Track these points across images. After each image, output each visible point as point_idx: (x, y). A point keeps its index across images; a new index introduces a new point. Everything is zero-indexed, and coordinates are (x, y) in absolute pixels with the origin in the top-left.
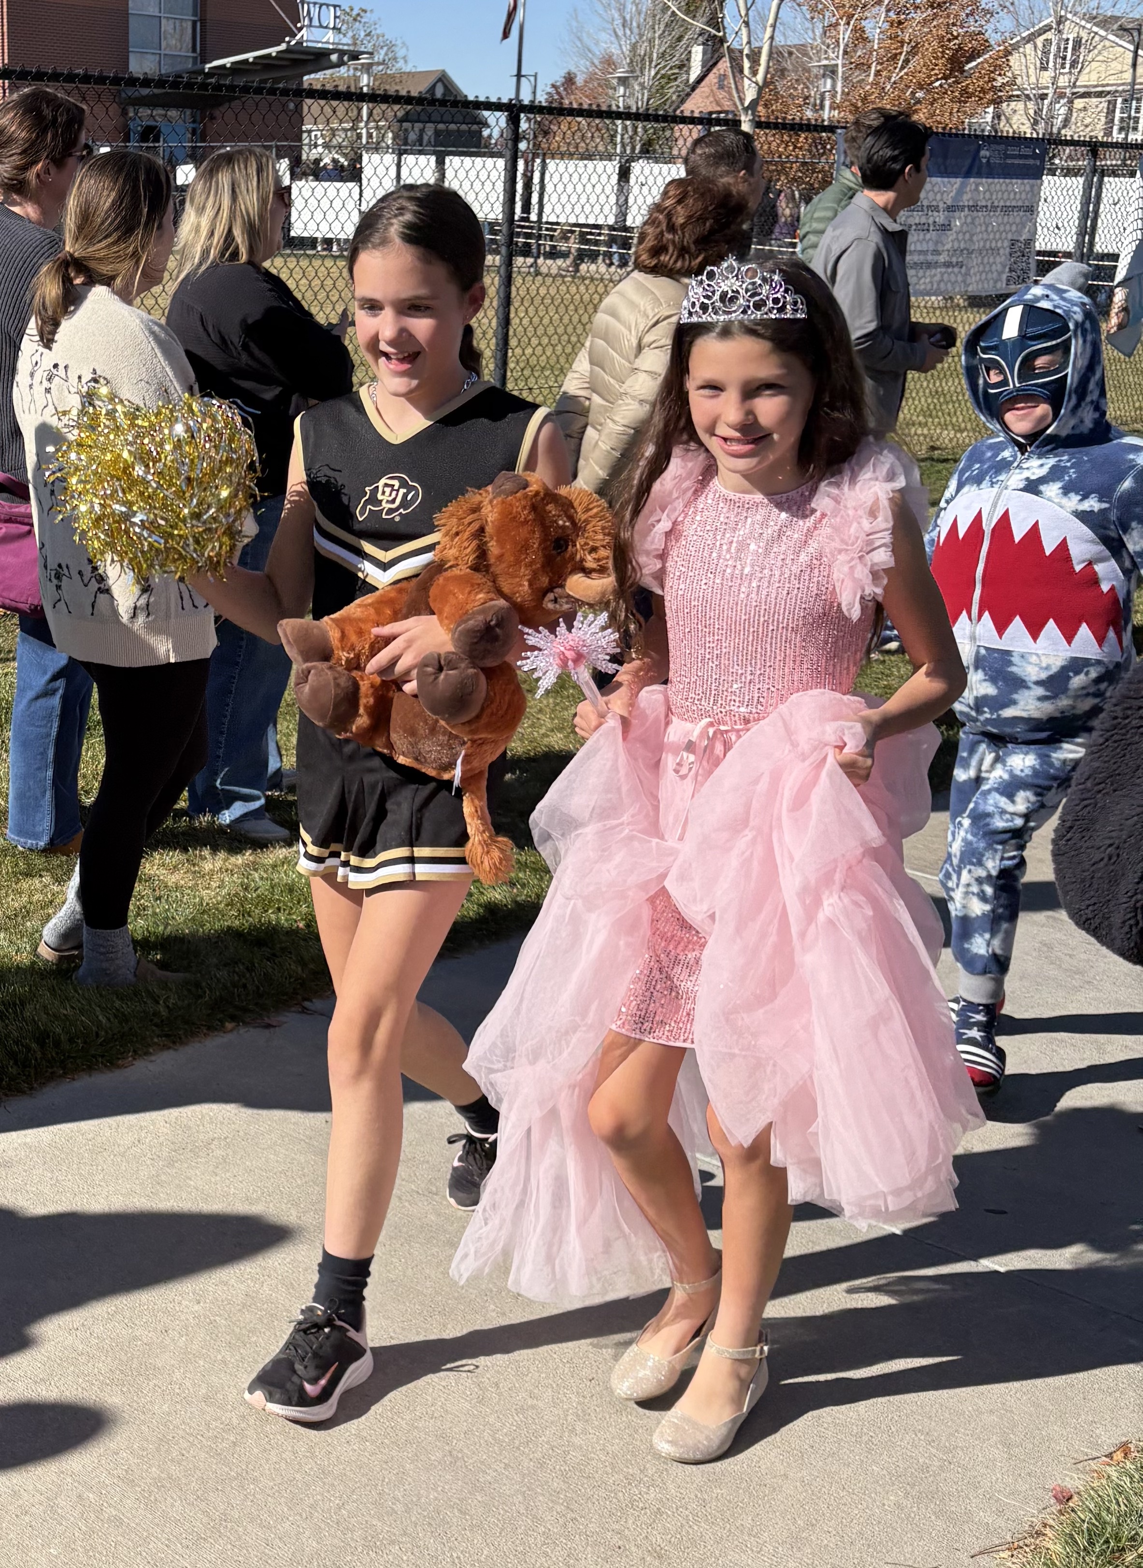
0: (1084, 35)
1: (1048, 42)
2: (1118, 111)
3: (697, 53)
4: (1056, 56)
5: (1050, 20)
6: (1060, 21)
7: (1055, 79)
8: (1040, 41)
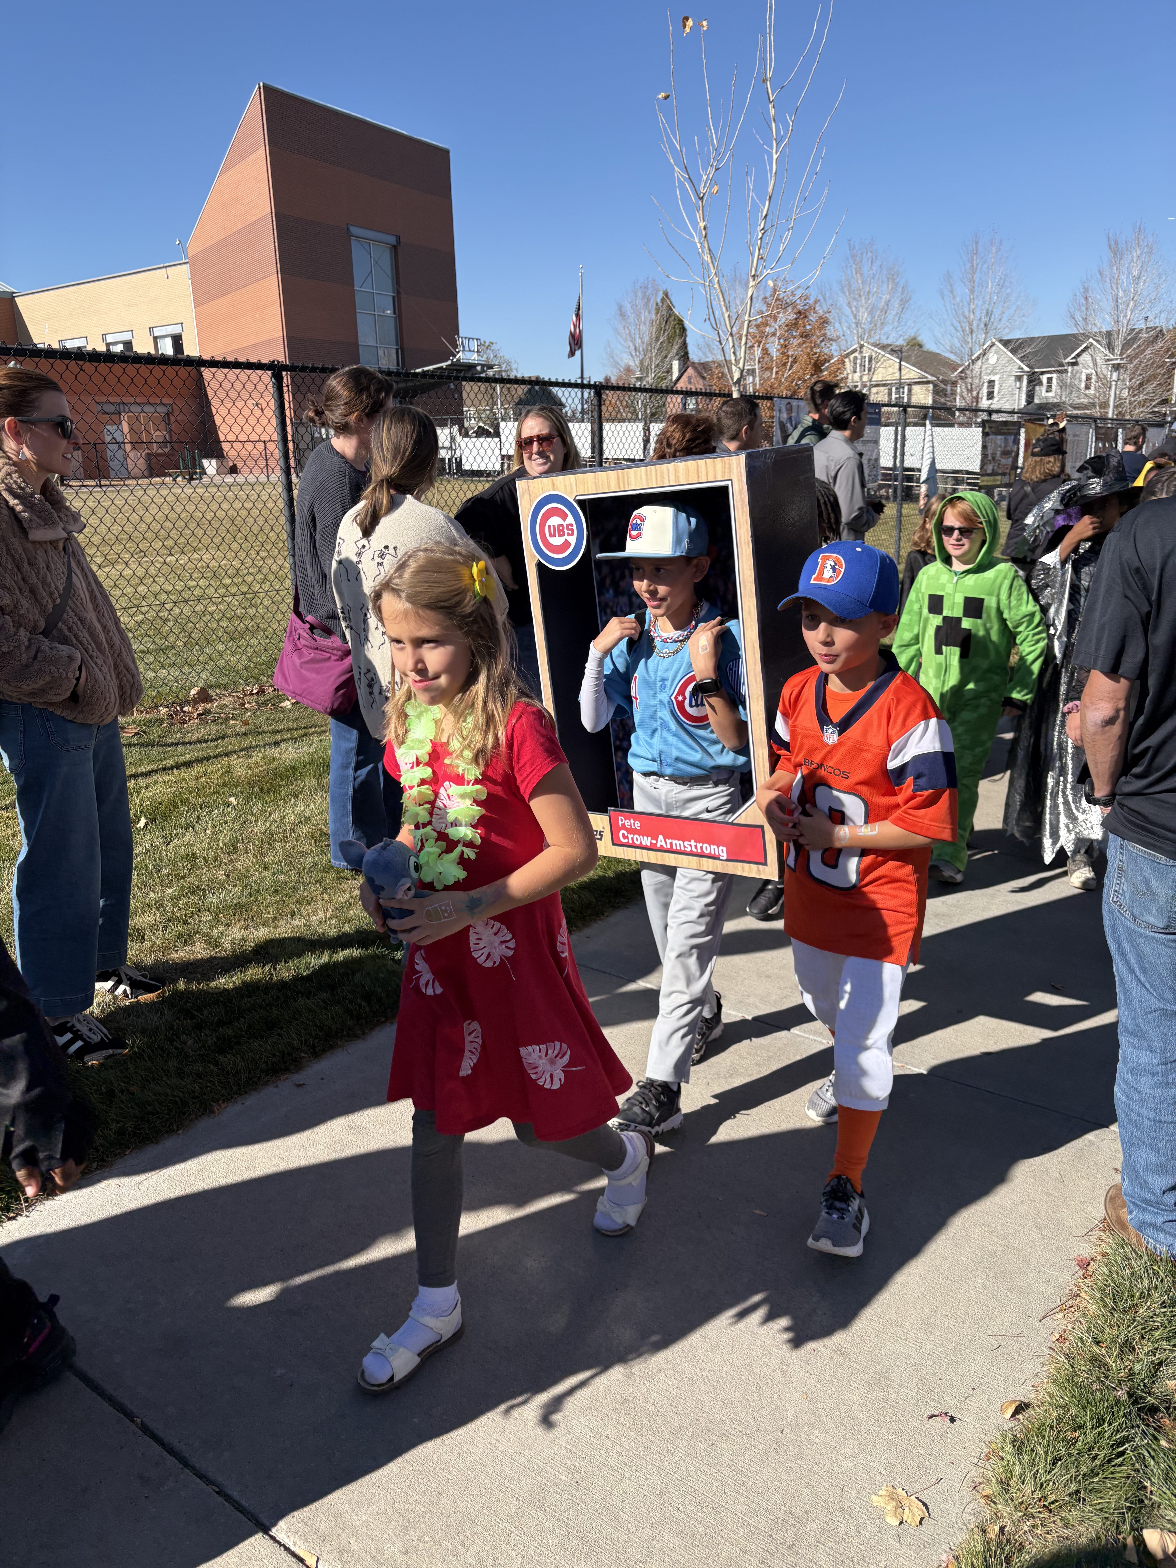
0: (874, 355)
1: (855, 358)
2: (893, 394)
3: (676, 365)
4: (861, 365)
5: (856, 346)
6: (862, 346)
7: (861, 377)
8: (852, 357)
